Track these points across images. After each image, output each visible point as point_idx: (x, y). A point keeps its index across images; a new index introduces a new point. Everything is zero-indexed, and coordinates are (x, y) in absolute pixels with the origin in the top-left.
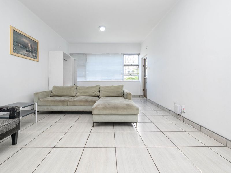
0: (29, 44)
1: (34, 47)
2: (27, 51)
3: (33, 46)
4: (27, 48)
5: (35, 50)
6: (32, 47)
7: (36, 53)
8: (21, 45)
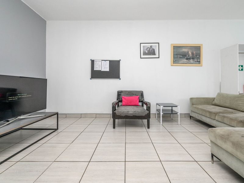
0: (190, 52)
1: (196, 53)
2: (187, 59)
3: (194, 52)
4: (187, 56)
5: (196, 56)
6: (193, 54)
7: (199, 58)
8: (180, 56)
